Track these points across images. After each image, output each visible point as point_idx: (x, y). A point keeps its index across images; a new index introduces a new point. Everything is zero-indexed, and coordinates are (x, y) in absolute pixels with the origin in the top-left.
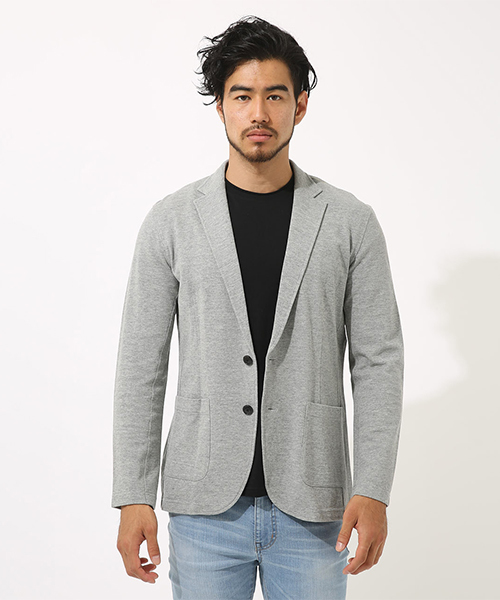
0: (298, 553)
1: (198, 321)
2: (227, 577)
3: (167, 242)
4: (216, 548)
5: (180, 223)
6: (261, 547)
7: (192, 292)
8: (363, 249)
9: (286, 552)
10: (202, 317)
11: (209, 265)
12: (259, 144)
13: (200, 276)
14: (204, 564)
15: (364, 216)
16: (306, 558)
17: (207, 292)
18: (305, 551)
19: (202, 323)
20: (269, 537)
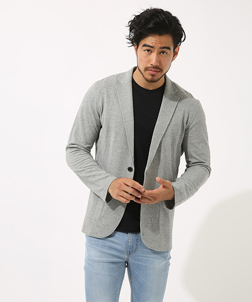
0: (147, 257)
1: (109, 145)
2: (112, 266)
3: (100, 104)
4: (109, 251)
5: (108, 96)
6: (129, 253)
7: (108, 131)
8: (194, 123)
9: (142, 256)
10: (111, 144)
11: (119, 120)
12: (153, 75)
13: (114, 125)
14: (101, 259)
15: (196, 107)
16: (151, 259)
17: (116, 133)
18: (150, 256)
19: (111, 147)
20: (134, 249)
